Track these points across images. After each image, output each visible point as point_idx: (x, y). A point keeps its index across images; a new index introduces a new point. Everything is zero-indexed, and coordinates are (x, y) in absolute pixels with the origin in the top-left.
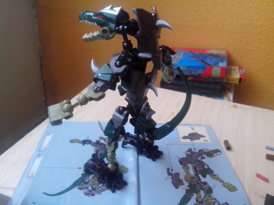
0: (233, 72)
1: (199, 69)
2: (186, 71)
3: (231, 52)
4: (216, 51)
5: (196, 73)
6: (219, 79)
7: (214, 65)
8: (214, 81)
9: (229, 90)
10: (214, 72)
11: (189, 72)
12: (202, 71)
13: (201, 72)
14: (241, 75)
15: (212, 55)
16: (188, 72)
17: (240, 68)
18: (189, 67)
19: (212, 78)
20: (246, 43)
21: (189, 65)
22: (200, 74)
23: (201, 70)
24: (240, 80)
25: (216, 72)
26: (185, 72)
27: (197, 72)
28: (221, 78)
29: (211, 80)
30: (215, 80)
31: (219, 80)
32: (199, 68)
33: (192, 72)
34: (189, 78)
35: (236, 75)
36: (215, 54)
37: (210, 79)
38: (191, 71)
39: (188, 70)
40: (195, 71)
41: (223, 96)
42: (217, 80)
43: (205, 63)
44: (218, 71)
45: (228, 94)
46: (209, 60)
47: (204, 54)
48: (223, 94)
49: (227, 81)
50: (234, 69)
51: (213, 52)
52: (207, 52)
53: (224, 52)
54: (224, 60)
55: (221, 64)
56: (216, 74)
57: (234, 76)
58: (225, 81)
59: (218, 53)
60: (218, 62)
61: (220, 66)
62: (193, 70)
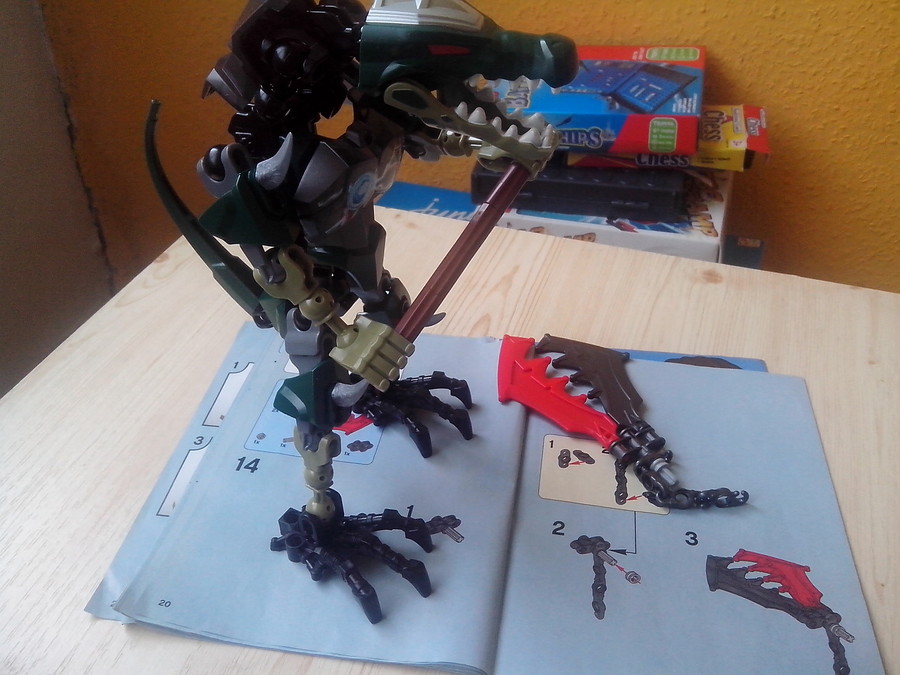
0: (726, 129)
1: (604, 126)
3: (718, 51)
4: (666, 51)
5: (593, 142)
6: (674, 156)
7: (656, 109)
8: (660, 164)
9: (715, 195)
10: (655, 136)
12: (613, 133)
13: (609, 135)
14: (751, 139)
15: (652, 69)
16: (566, 139)
17: (752, 112)
18: (568, 121)
19: (651, 155)
20: (774, 17)
21: (568, 112)
22: (607, 145)
23: (609, 130)
24: (749, 155)
25: (662, 134)
27: (598, 137)
28: (681, 154)
29: (647, 164)
31: (676, 162)
32: (601, 121)
34: (572, 161)
35: (735, 141)
36: (663, 65)
37: (645, 159)
38: (576, 133)
40: (588, 134)
41: (690, 217)
42: (669, 162)
43: (624, 103)
44: (669, 131)
45: (707, 210)
46: (637, 91)
47: (622, 66)
48: (689, 210)
49: (703, 162)
50: (728, 117)
51: (654, 55)
52: (634, 57)
53: (695, 54)
54: (689, 88)
55: (680, 105)
56: (663, 140)
57: (727, 142)
58: (695, 163)
59: (673, 58)
60: (670, 97)
61: (674, 110)
62: (582, 131)
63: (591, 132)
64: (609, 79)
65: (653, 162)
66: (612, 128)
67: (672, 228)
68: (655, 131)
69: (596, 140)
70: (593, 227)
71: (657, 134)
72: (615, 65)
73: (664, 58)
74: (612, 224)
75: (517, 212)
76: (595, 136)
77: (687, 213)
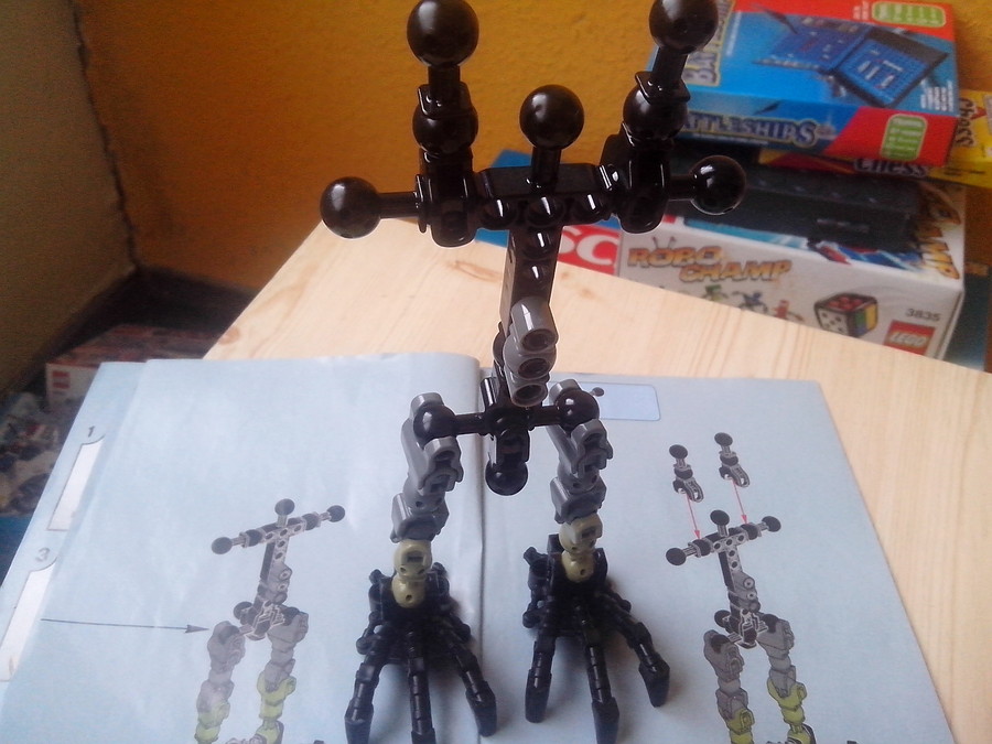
0: (978, 128)
1: (822, 119)
2: (752, 124)
4: (898, 8)
5: (804, 139)
6: (909, 164)
7: (899, 99)
8: (886, 171)
10: (892, 139)
11: (771, 134)
12: (833, 128)
13: (828, 131)
15: (880, 35)
16: (766, 131)
18: (772, 107)
19: (879, 160)
21: (775, 97)
22: (823, 144)
23: (828, 125)
25: (903, 136)
26: (749, 129)
27: (811, 133)
28: (921, 162)
29: (869, 170)
30: (891, 169)
31: (911, 170)
32: (818, 111)
33: (785, 133)
34: (764, 159)
36: (898, 31)
37: (868, 164)
38: (782, 125)
39: (763, 123)
40: (798, 128)
41: (918, 244)
42: (900, 170)
43: (854, 89)
44: (914, 133)
45: (940, 235)
46: (868, 69)
47: (840, 29)
48: (918, 234)
49: (947, 174)
50: (979, 108)
51: (883, 14)
52: (857, 16)
53: (939, 14)
54: (940, 71)
55: (930, 97)
56: (901, 144)
57: (983, 149)
58: (936, 173)
59: (910, 21)
60: (916, 82)
61: (923, 106)
62: (790, 123)
63: (801, 125)
64: (828, 48)
65: (879, 167)
66: (833, 122)
67: (896, 260)
68: (893, 131)
69: (808, 136)
70: (790, 253)
71: (898, 135)
72: (832, 25)
73: (897, 20)
74: (815, 250)
75: (686, 223)
76: (808, 130)
77: (915, 240)
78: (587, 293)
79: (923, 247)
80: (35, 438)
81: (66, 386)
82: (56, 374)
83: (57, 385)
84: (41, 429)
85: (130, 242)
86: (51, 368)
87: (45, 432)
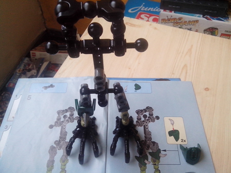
67: (223, 19)
70: (198, 18)
74: (204, 18)
77: (227, 14)
78: (155, 28)
79: (229, 16)
80: (30, 67)
81: (35, 56)
82: (32, 53)
83: (33, 56)
84: (31, 65)
85: (45, 23)
86: (31, 52)
87: (32, 66)
